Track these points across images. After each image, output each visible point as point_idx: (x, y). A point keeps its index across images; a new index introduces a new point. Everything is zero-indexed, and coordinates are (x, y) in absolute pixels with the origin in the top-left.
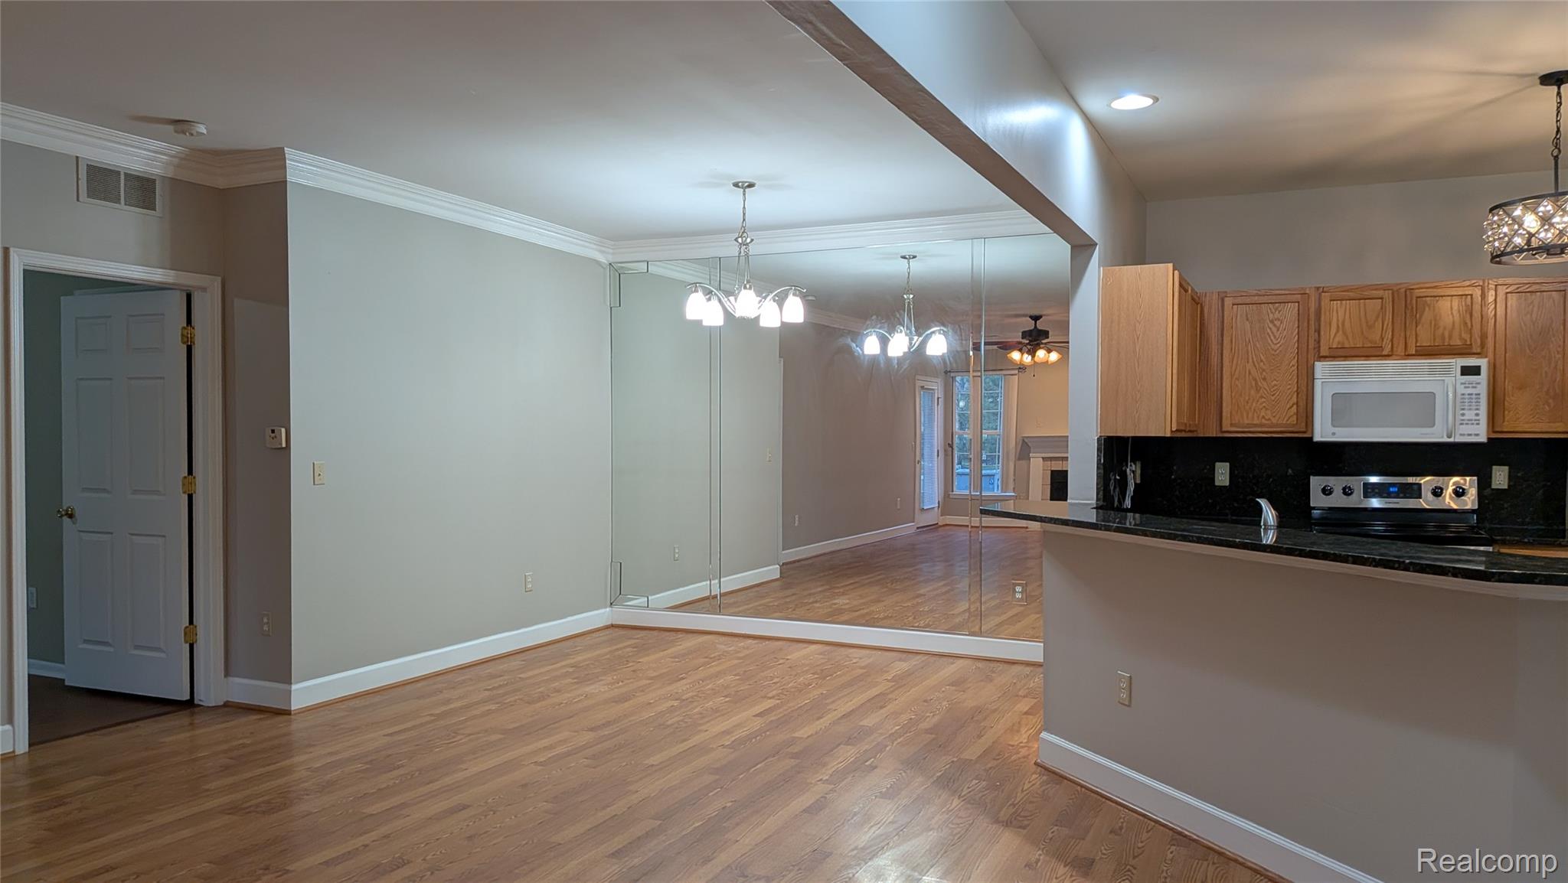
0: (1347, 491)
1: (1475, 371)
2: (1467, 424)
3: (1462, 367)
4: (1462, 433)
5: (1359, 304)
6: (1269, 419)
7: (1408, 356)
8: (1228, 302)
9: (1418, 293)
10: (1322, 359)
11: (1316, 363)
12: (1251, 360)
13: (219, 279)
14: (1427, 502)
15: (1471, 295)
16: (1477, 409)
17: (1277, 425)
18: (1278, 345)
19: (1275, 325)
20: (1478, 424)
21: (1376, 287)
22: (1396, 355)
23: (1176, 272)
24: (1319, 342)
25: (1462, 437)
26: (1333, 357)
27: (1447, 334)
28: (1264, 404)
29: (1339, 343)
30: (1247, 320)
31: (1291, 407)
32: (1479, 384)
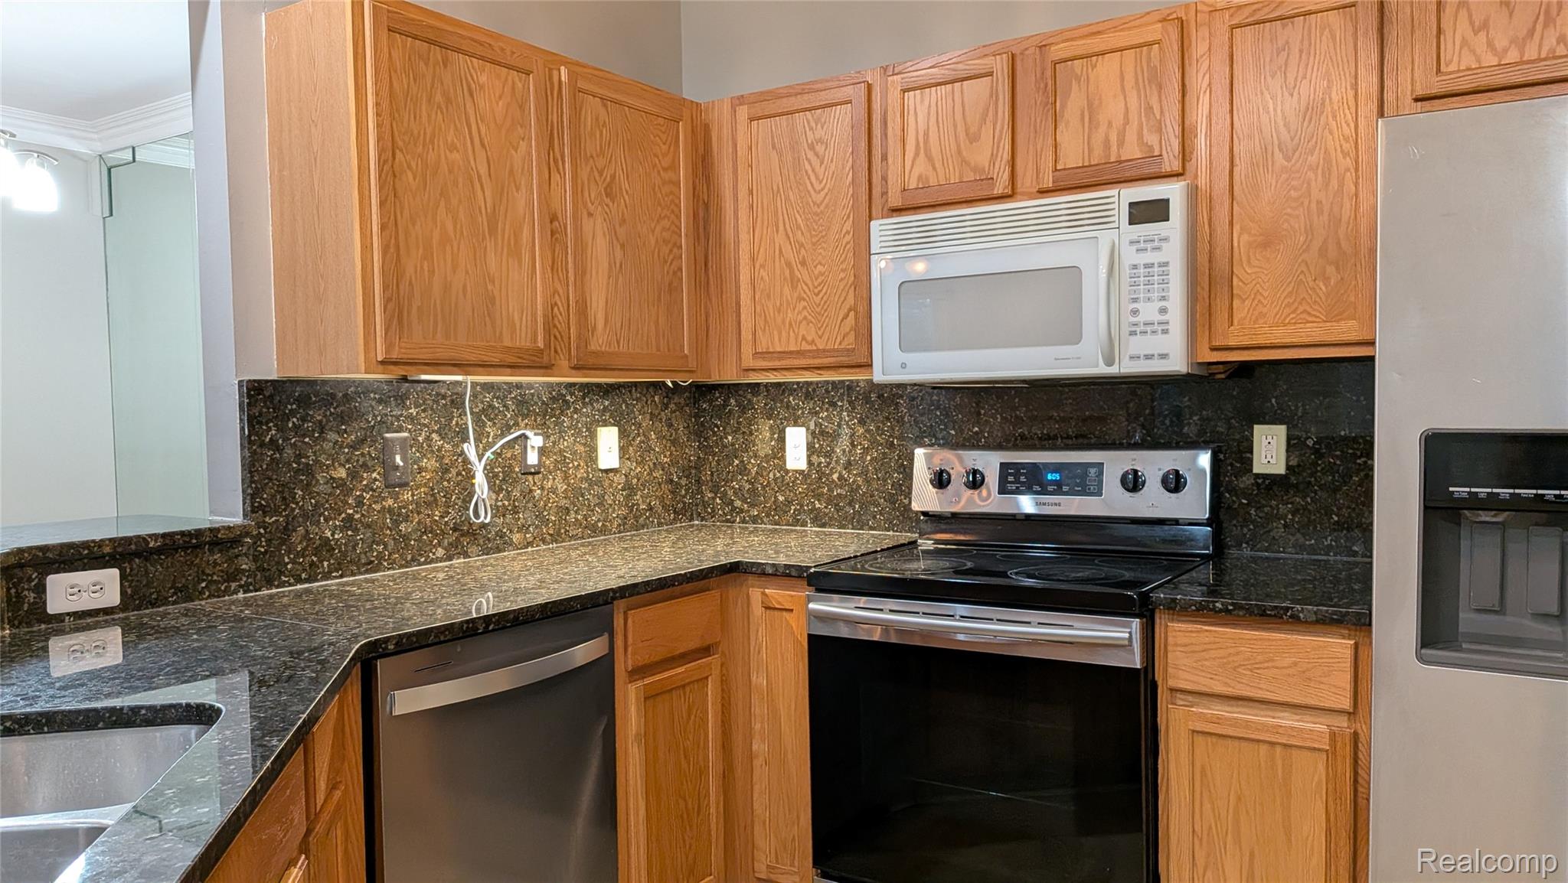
0: (974, 480)
1: (1150, 212)
2: (1144, 333)
3: (1131, 204)
4: (1135, 353)
5: (953, 92)
6: (812, 342)
7: (1044, 192)
8: (743, 113)
9: (1057, 52)
10: (883, 214)
11: (875, 223)
12: (781, 228)
14: (1115, 502)
15: (1158, 43)
16: (1163, 298)
17: (827, 353)
18: (823, 194)
19: (817, 155)
20: (1165, 332)
21: (984, 52)
22: (1023, 194)
24: (887, 180)
25: (1134, 363)
26: (910, 207)
27: (1113, 138)
28: (805, 313)
29: (920, 178)
30: (774, 147)
31: (846, 316)
32: (1165, 239)
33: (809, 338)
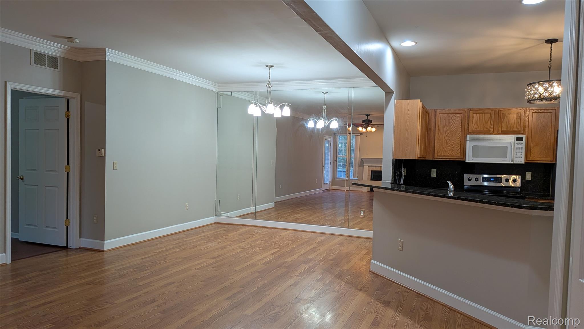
0: (477, 180)
1: (521, 139)
2: (518, 157)
3: (517, 138)
4: (516, 160)
5: (483, 115)
6: (451, 154)
7: (499, 133)
8: (438, 113)
9: (502, 112)
10: (469, 134)
11: (467, 135)
12: (445, 133)
13: (80, 94)
14: (503, 184)
15: (521, 113)
16: (521, 152)
17: (453, 156)
18: (454, 129)
19: (454, 122)
20: (521, 157)
21: (489, 109)
22: (495, 133)
23: (421, 103)
24: (469, 128)
25: (516, 162)
26: (473, 133)
27: (512, 126)
28: (449, 149)
29: (475, 128)
30: (444, 119)
31: (458, 150)
32: (522, 143)
33: (450, 153)
